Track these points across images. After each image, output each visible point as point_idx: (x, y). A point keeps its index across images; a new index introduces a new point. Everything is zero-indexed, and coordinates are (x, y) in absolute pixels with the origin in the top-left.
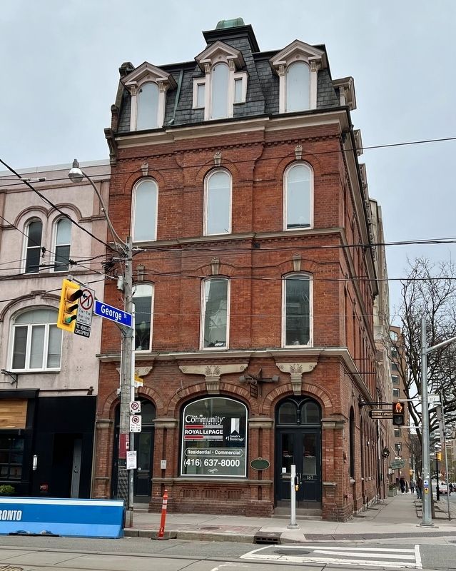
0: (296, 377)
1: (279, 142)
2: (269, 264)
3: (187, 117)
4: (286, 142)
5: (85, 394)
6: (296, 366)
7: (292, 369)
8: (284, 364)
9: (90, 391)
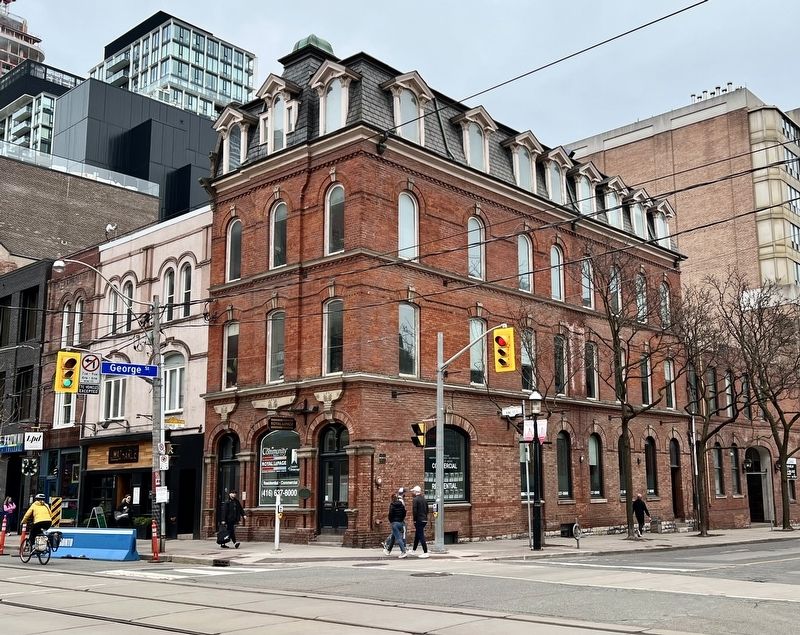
0: (328, 406)
1: (320, 166)
2: (312, 293)
3: (256, 154)
4: (324, 165)
5: (196, 432)
6: (327, 394)
7: (325, 397)
8: (320, 394)
9: (200, 428)
